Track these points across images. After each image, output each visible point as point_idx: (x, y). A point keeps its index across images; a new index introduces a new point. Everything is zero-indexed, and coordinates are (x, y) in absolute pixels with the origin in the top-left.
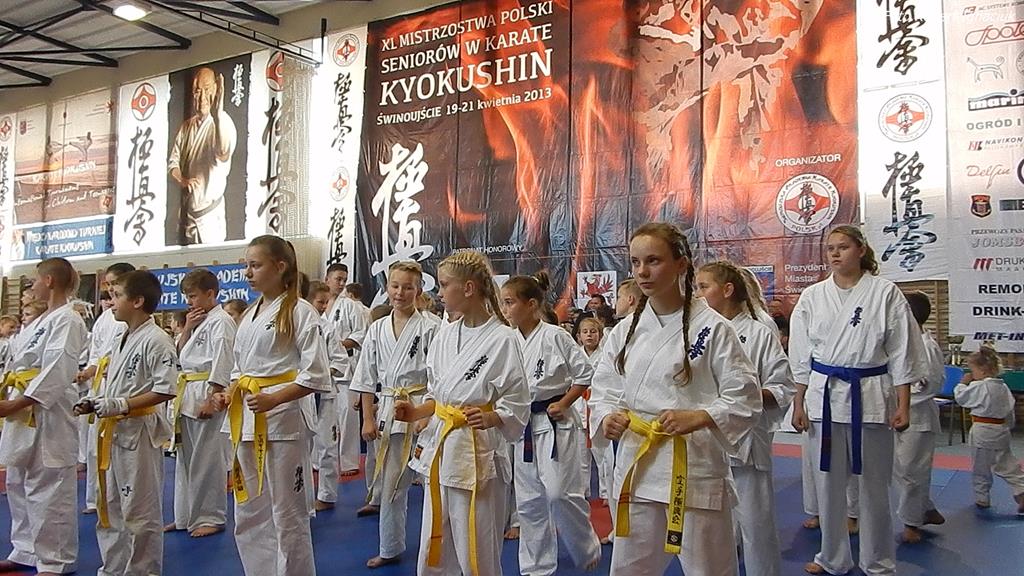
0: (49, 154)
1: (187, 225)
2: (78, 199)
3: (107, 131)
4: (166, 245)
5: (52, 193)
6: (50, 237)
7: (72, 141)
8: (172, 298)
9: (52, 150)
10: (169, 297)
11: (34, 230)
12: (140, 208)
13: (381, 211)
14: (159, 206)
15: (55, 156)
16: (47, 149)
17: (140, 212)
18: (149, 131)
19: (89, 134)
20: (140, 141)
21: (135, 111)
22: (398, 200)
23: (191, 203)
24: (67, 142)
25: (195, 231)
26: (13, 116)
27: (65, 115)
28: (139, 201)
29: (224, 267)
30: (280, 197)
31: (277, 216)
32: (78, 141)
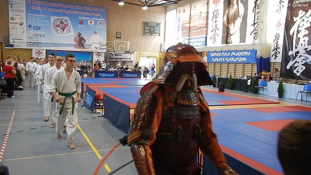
1: (228, 38)
2: (198, 31)
3: (206, 11)
4: (222, 44)
5: (191, 29)
6: (191, 41)
8: (223, 60)
9: (191, 17)
10: (222, 59)
11: (187, 39)
13: (293, 34)
14: (220, 33)
15: (192, 19)
16: (190, 17)
17: (215, 34)
18: (218, 10)
20: (215, 14)
21: (214, 4)
22: (300, 30)
23: (230, 31)
25: (230, 40)
26: (181, 8)
27: (195, 7)
28: (214, 31)
29: (239, 51)
30: (258, 29)
31: (256, 35)
32: (198, 14)
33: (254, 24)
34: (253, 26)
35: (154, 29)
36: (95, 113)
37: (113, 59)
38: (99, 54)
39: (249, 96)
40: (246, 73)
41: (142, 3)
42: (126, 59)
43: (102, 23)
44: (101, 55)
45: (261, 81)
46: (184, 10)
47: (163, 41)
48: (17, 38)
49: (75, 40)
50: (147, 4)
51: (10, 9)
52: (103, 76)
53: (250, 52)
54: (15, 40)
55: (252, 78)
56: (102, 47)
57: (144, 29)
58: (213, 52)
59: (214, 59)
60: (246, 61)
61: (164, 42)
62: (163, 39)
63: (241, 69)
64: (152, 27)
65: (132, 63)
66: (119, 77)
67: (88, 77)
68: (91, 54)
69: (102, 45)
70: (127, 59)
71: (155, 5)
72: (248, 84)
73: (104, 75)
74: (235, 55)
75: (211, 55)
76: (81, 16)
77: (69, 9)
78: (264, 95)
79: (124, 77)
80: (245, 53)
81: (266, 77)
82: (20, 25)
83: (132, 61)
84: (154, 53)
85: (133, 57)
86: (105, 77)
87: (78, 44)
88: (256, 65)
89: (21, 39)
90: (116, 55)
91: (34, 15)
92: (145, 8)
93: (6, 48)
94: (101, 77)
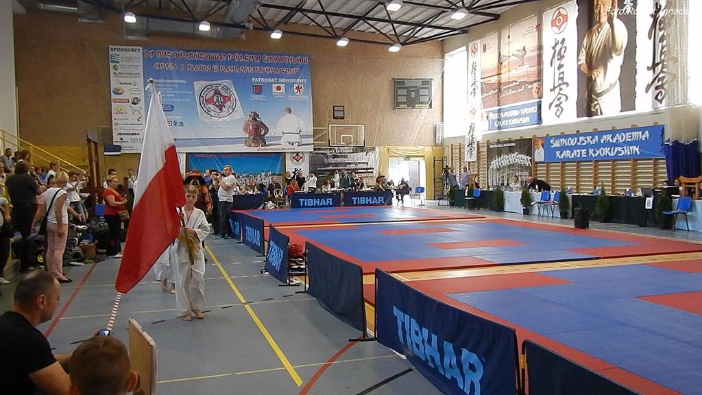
0: (500, 63)
1: (592, 102)
2: (519, 90)
3: (536, 44)
4: (578, 117)
5: (503, 88)
6: (503, 115)
7: (514, 53)
8: (583, 153)
9: (502, 60)
10: (581, 152)
11: (493, 112)
12: (559, 93)
14: (572, 91)
15: (504, 64)
16: (499, 60)
17: (559, 96)
18: (563, 40)
19: (524, 47)
20: (558, 48)
21: (553, 27)
23: (595, 87)
24: (511, 54)
25: (598, 106)
26: (478, 42)
27: (509, 36)
28: (558, 89)
29: (620, 131)
30: (663, 78)
31: (661, 92)
32: (517, 52)
33: (654, 65)
34: (652, 71)
35: (417, 92)
36: (290, 285)
37: (329, 165)
38: (297, 156)
39: (650, 235)
40: (639, 182)
41: (389, 38)
42: (356, 164)
43: (301, 88)
44: (301, 158)
45: (678, 199)
46: (485, 47)
47: (440, 120)
48: (128, 132)
49: (246, 129)
50: (398, 39)
51: (112, 71)
52: (308, 205)
53: (647, 132)
54: (123, 136)
55: (655, 193)
56: (304, 141)
57: (396, 96)
58: (557, 138)
59: (560, 154)
60: (638, 153)
61: (442, 121)
62: (440, 115)
63: (629, 173)
64: (414, 89)
65: (372, 172)
66: (345, 206)
67: (276, 208)
68: (280, 156)
69: (302, 137)
70: (359, 163)
71: (416, 39)
72: (647, 208)
73: (310, 202)
74: (611, 141)
75: (552, 145)
76: (257, 76)
77: (232, 63)
78: (688, 230)
79: (355, 205)
80: (637, 135)
81: (691, 188)
82: (133, 103)
83: (370, 169)
84: (420, 148)
85: (371, 159)
86: (313, 206)
87: (252, 137)
88: (665, 161)
89: (135, 134)
90: (335, 157)
91: (160, 81)
92: (395, 49)
93: (106, 153)
94: (304, 206)
